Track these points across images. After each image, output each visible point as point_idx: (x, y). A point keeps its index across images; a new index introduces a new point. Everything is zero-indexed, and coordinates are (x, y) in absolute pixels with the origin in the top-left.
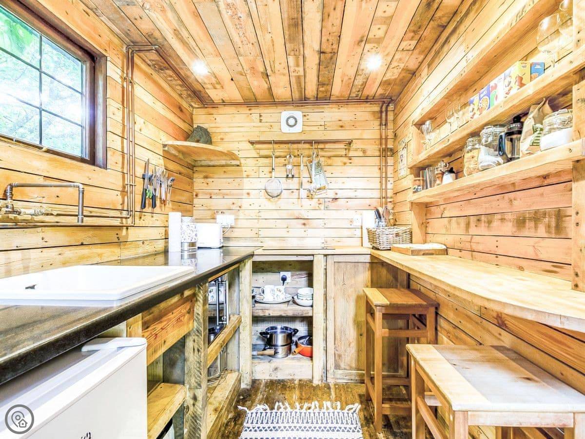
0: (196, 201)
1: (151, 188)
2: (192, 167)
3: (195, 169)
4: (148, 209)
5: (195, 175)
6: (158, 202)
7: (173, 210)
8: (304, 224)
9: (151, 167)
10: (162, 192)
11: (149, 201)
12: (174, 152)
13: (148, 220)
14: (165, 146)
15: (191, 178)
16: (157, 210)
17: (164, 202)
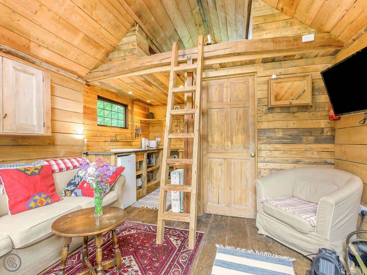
0: (150, 134)
1: (137, 132)
2: (149, 124)
3: (150, 124)
4: (137, 137)
5: (150, 126)
6: (139, 135)
7: (143, 137)
8: (181, 141)
9: (137, 127)
10: (140, 133)
11: (137, 135)
12: (143, 121)
13: (137, 140)
14: (140, 120)
15: (148, 127)
16: (139, 137)
17: (140, 135)
